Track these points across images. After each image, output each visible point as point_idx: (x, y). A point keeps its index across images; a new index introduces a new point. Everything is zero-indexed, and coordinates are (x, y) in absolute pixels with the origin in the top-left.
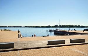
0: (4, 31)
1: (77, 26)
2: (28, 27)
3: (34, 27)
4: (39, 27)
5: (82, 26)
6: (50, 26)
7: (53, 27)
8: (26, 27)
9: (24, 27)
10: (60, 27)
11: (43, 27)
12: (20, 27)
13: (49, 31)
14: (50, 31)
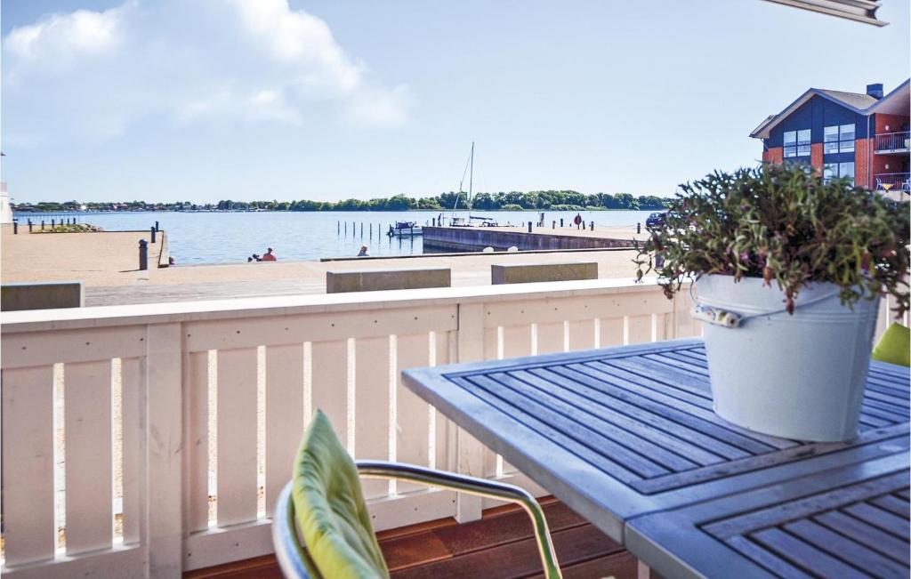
0: (51, 232)
1: (608, 197)
2: (242, 207)
3: (282, 207)
4: (326, 208)
5: (642, 200)
6: (409, 196)
7: (424, 205)
8: (225, 206)
9: (208, 207)
10: (484, 203)
11: (350, 206)
12: (180, 207)
13: (391, 233)
14: (401, 232)
